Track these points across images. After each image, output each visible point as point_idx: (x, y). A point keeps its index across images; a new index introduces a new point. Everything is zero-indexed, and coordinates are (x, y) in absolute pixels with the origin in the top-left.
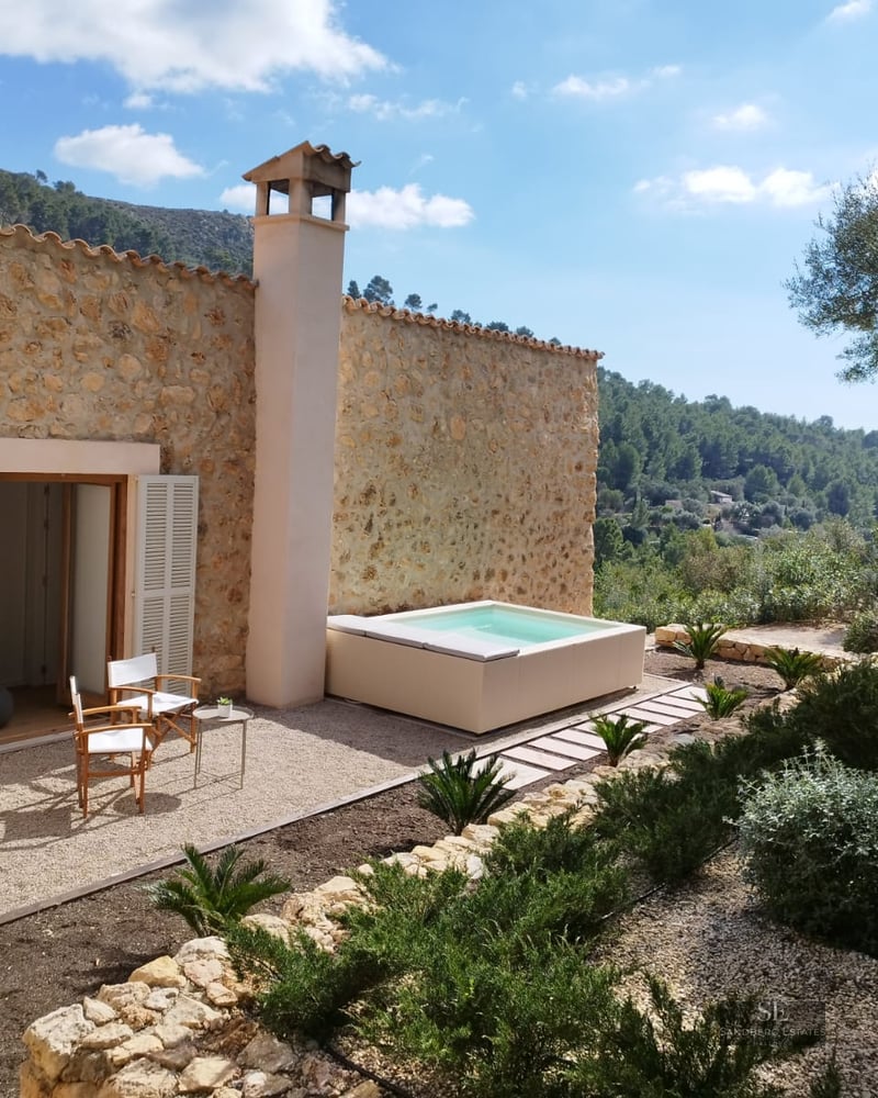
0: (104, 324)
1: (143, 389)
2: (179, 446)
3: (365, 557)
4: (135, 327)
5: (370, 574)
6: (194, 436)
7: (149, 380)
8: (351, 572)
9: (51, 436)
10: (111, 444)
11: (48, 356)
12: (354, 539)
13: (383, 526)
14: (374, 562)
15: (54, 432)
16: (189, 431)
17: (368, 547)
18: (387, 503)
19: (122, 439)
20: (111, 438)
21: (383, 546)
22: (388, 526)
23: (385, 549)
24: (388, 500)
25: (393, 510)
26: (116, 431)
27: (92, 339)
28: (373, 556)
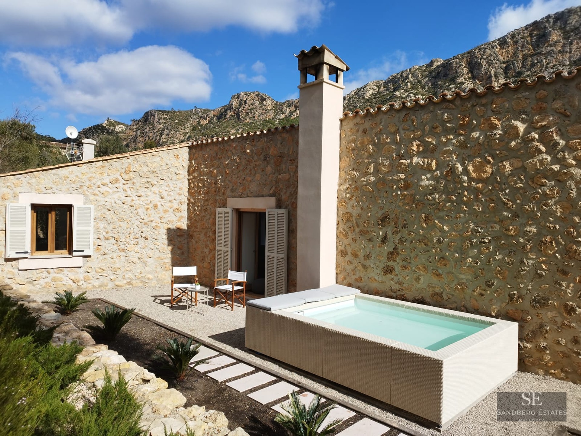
0: (262, 157)
1: (272, 177)
2: (284, 197)
3: (384, 259)
4: (271, 155)
5: (388, 270)
6: (288, 193)
7: (274, 174)
8: (372, 266)
9: (248, 196)
10: (263, 198)
11: (248, 171)
12: (373, 246)
13: (397, 242)
14: (391, 263)
15: (248, 195)
16: (287, 191)
17: (385, 254)
18: (400, 227)
19: (266, 196)
20: (263, 196)
21: (398, 254)
22: (401, 241)
23: (400, 256)
24: (400, 224)
25: (405, 231)
26: (264, 194)
27: (259, 163)
28: (389, 259)
